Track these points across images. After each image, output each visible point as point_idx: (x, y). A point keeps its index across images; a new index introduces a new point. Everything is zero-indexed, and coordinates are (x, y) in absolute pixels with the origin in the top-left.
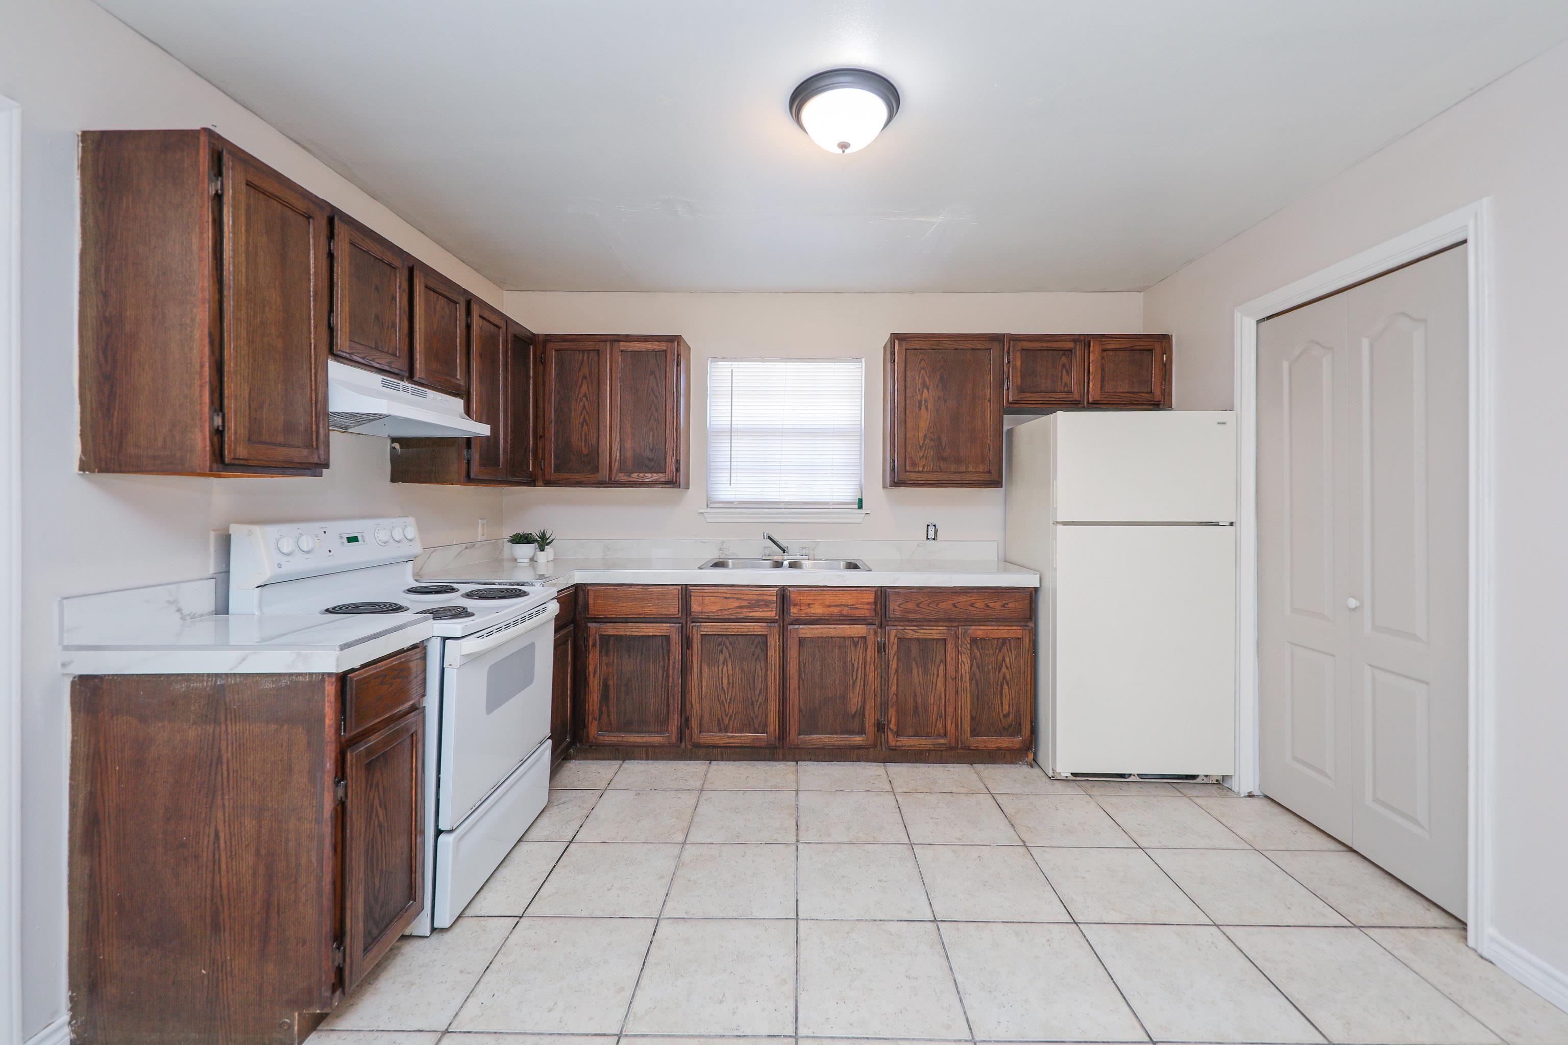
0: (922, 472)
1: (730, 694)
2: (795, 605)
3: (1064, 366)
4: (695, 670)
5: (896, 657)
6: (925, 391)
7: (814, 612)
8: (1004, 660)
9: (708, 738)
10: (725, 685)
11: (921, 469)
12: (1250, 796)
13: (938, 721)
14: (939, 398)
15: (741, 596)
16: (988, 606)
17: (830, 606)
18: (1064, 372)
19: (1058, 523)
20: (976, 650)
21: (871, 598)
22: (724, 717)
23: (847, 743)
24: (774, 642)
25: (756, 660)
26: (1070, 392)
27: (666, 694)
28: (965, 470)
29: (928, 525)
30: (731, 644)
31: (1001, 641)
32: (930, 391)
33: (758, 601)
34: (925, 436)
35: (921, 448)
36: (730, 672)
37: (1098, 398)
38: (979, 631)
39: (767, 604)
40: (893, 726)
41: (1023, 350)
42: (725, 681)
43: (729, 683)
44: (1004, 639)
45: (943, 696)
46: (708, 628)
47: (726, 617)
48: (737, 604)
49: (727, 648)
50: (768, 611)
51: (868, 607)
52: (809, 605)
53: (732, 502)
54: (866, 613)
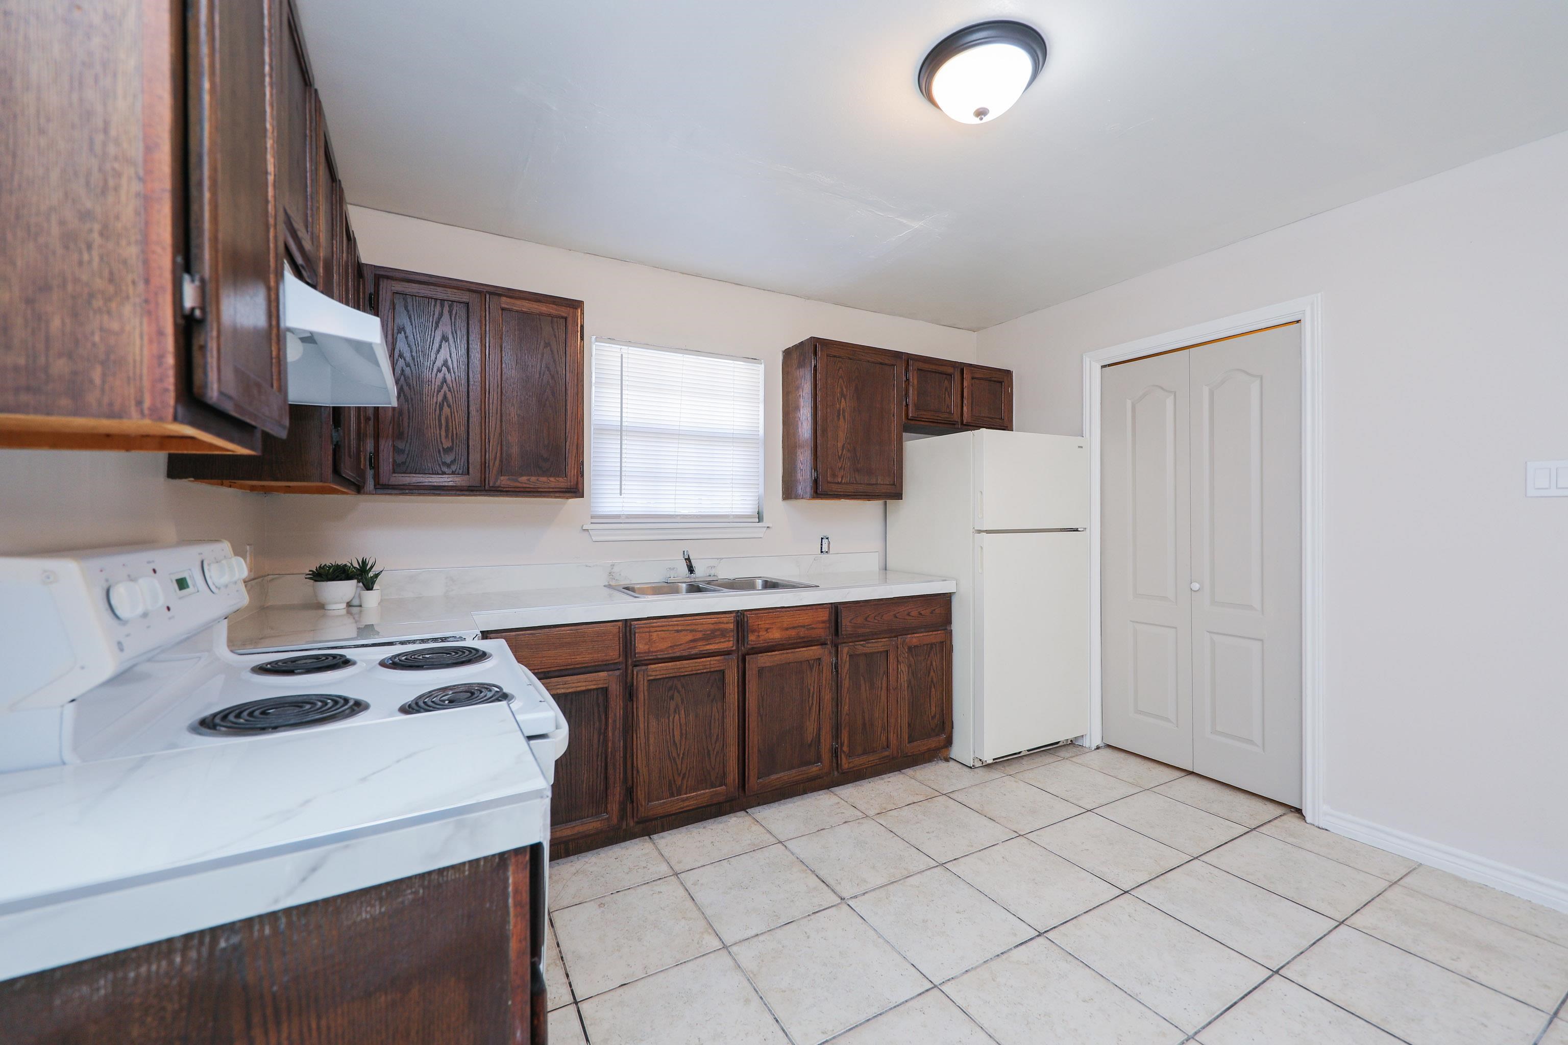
0: (840, 483)
1: (683, 748)
2: (753, 631)
3: (946, 389)
4: (642, 726)
5: (848, 676)
6: (843, 400)
7: (772, 637)
8: (931, 664)
9: (659, 806)
10: (677, 738)
11: (840, 480)
12: (1098, 748)
13: (882, 735)
14: (854, 408)
15: (694, 627)
16: (920, 614)
17: (787, 629)
18: (947, 394)
19: (980, 531)
20: (912, 658)
21: (824, 615)
22: (676, 778)
23: (805, 776)
24: (732, 677)
25: (712, 701)
26: (950, 413)
27: (603, 764)
28: (875, 483)
29: (822, 539)
30: (683, 686)
31: (929, 646)
32: (847, 400)
33: (713, 631)
34: (843, 447)
35: (840, 458)
36: (683, 721)
38: (914, 639)
39: (723, 633)
40: (845, 748)
41: (918, 369)
42: (677, 733)
43: (681, 734)
44: (932, 644)
45: (886, 708)
46: (657, 670)
47: (678, 654)
48: (690, 637)
49: (679, 692)
50: (725, 642)
51: (821, 625)
52: (767, 630)
53: (618, 516)
54: (821, 632)
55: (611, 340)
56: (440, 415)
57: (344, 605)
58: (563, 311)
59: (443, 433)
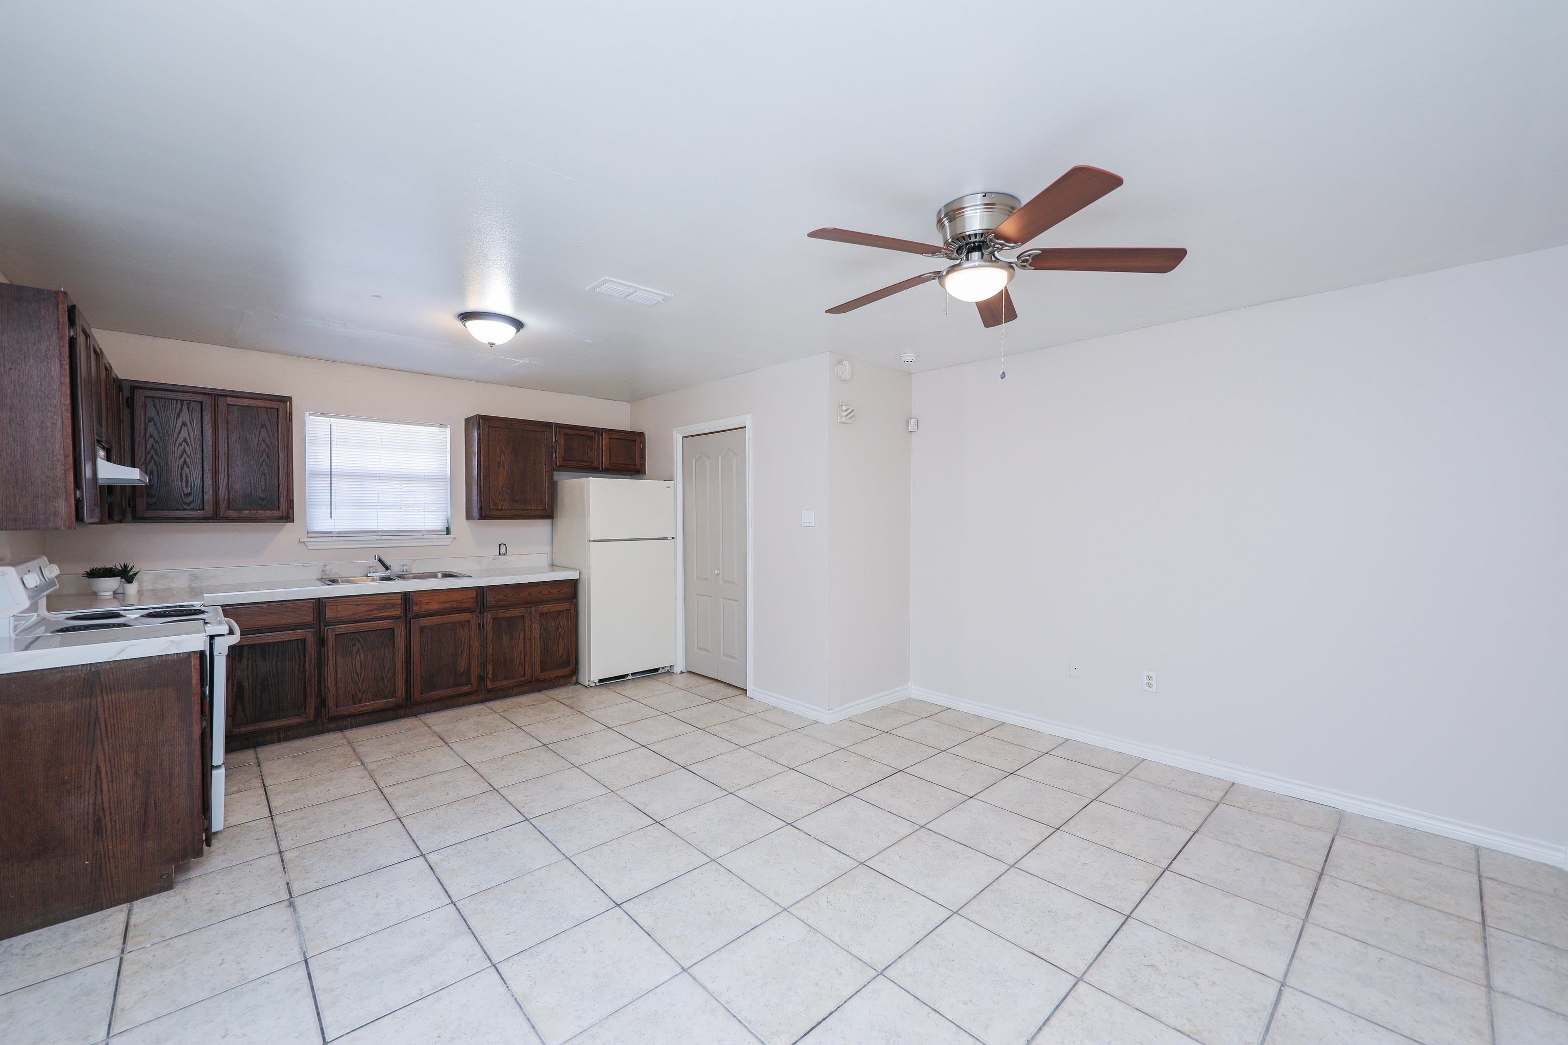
0: (501, 509)
1: (363, 675)
2: (416, 604)
3: (589, 446)
4: (331, 662)
5: (491, 631)
6: (502, 455)
7: (431, 608)
8: (559, 624)
9: (343, 710)
10: (358, 670)
11: (500, 508)
12: (682, 673)
13: (520, 667)
14: (512, 461)
15: (370, 602)
16: (550, 593)
17: (443, 603)
18: (589, 449)
19: (590, 541)
20: (543, 620)
21: (473, 594)
22: (358, 692)
23: (458, 692)
24: (400, 632)
25: (385, 647)
26: (592, 462)
27: (302, 685)
29: (500, 545)
30: (362, 638)
31: (558, 612)
32: (506, 456)
33: (386, 605)
34: (503, 486)
35: (500, 493)
36: (363, 659)
37: (607, 466)
38: (545, 608)
39: (393, 606)
40: (490, 676)
41: (564, 434)
42: (358, 666)
43: (361, 667)
44: (560, 611)
45: (523, 651)
46: (342, 628)
47: (358, 619)
48: (367, 608)
49: (359, 641)
50: (395, 611)
51: (472, 600)
52: (427, 603)
53: (331, 532)
54: (470, 604)
55: (322, 415)
56: (181, 474)
58: (275, 405)
59: (184, 484)
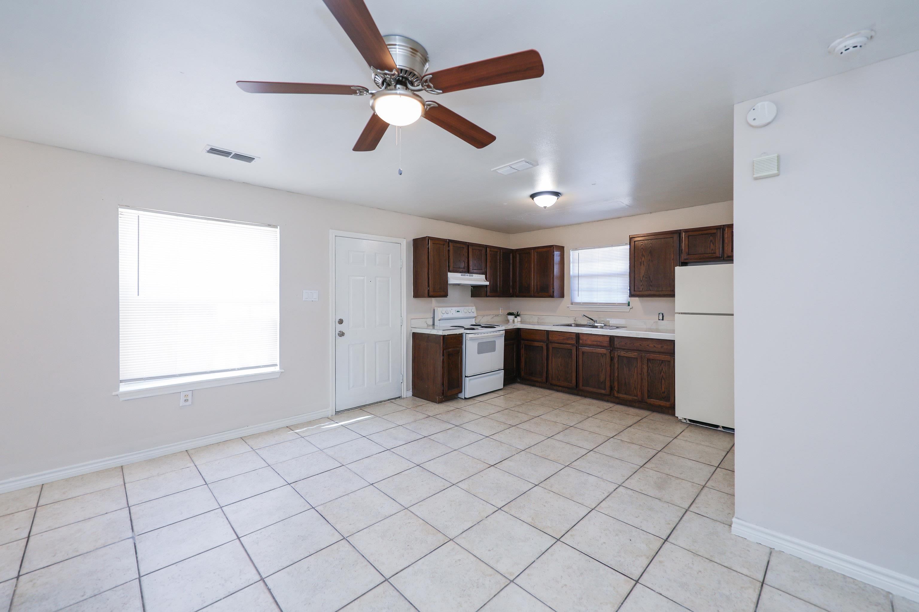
1: (561, 369)
2: (581, 340)
3: (711, 241)
4: (551, 359)
5: (617, 363)
6: (643, 258)
7: (587, 343)
8: (662, 369)
9: (555, 382)
11: (641, 290)
13: (634, 390)
16: (655, 346)
17: (591, 341)
18: (711, 243)
19: (677, 313)
20: (650, 364)
21: (608, 339)
22: (559, 376)
24: (574, 352)
25: (569, 358)
26: (714, 253)
27: (542, 366)
28: (661, 290)
29: (659, 314)
30: (561, 351)
31: (661, 361)
32: (645, 257)
33: (569, 337)
34: (643, 276)
35: (641, 281)
36: (561, 361)
37: (729, 254)
38: (652, 356)
39: (572, 339)
40: (616, 388)
41: (689, 236)
44: (662, 361)
45: (636, 380)
46: (554, 345)
47: (559, 342)
48: (563, 338)
49: (559, 352)
50: (572, 341)
51: (607, 342)
52: (586, 340)
53: (580, 303)
54: (606, 344)
55: (577, 249)
56: (525, 279)
57: (512, 321)
59: (526, 283)
